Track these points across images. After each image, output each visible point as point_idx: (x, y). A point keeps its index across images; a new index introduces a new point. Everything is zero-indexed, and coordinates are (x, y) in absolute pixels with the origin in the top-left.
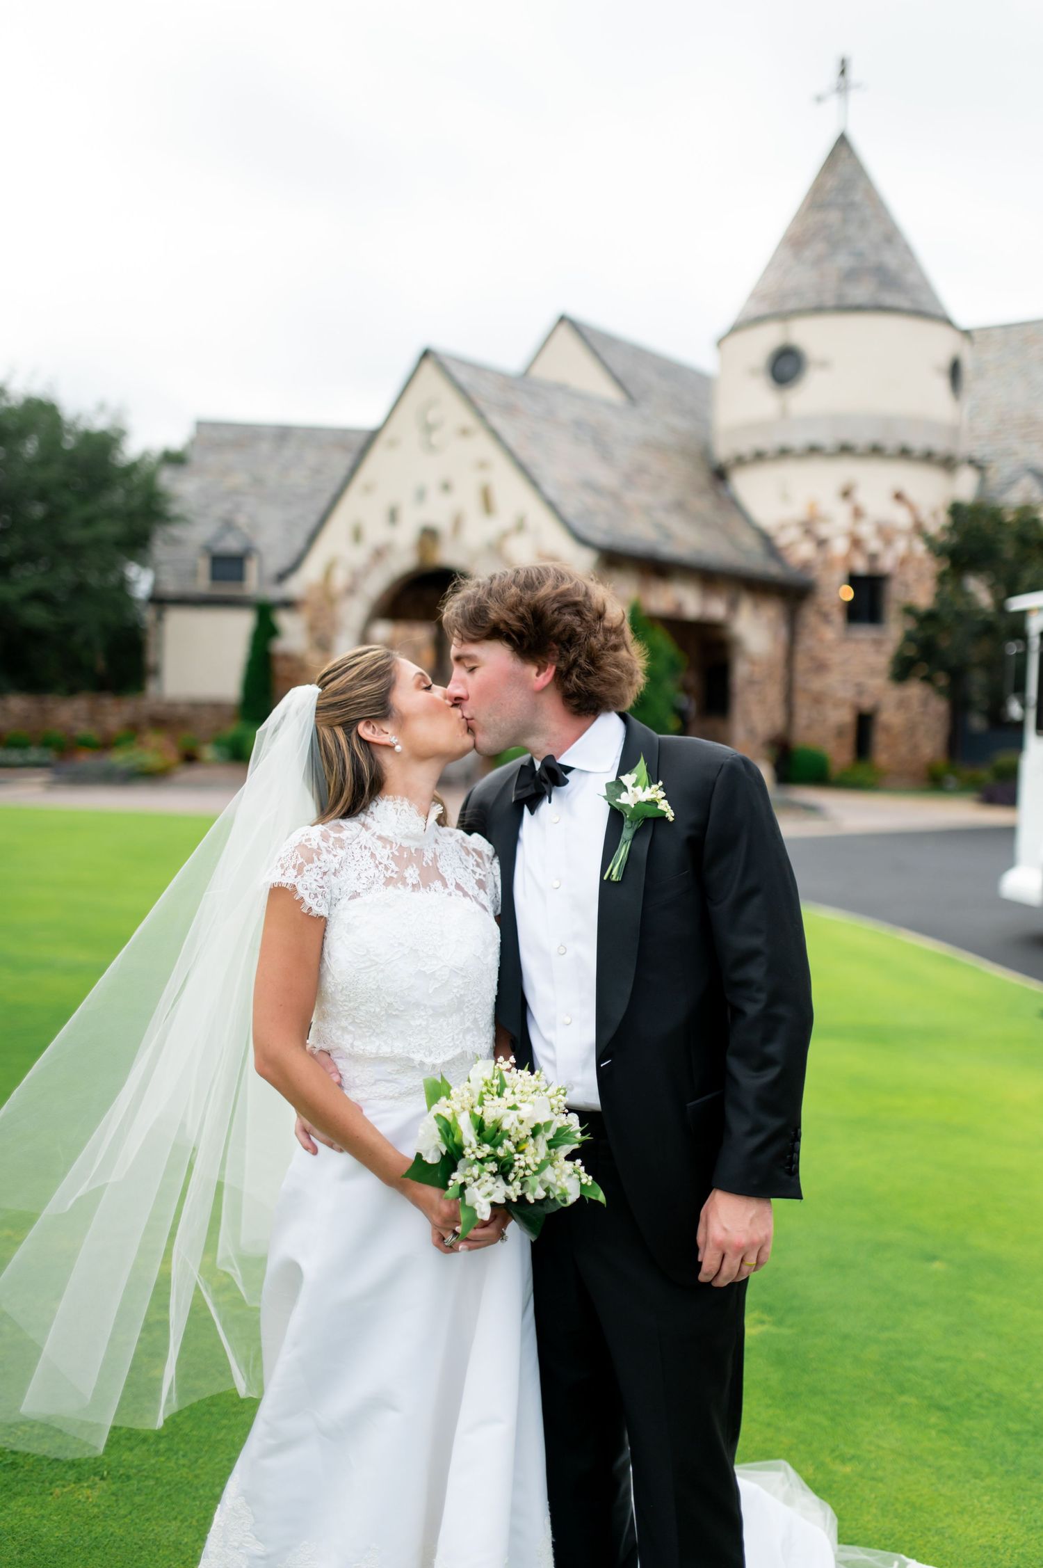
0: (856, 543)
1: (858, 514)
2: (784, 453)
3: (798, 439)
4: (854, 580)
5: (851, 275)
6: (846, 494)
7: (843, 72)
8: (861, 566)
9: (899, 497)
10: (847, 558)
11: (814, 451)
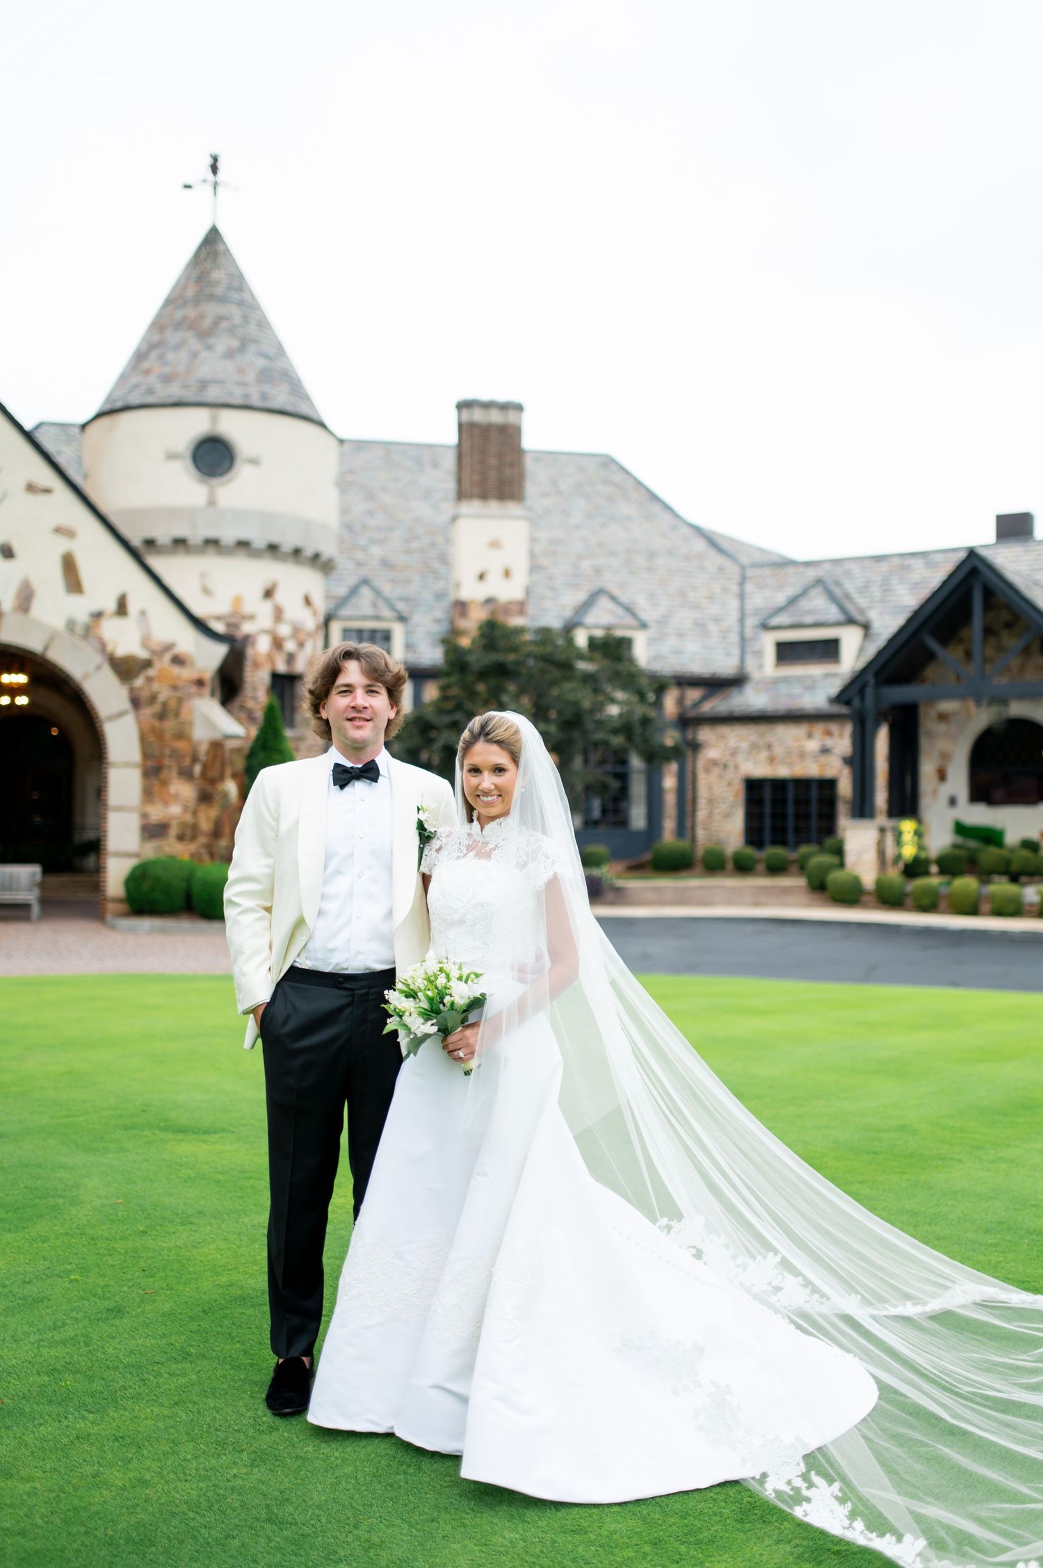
0: (277, 643)
1: (278, 614)
2: (212, 544)
3: (229, 535)
4: (276, 677)
5: (265, 376)
6: (268, 594)
7: (214, 169)
8: (282, 668)
9: (308, 601)
10: (270, 658)
11: (243, 545)
